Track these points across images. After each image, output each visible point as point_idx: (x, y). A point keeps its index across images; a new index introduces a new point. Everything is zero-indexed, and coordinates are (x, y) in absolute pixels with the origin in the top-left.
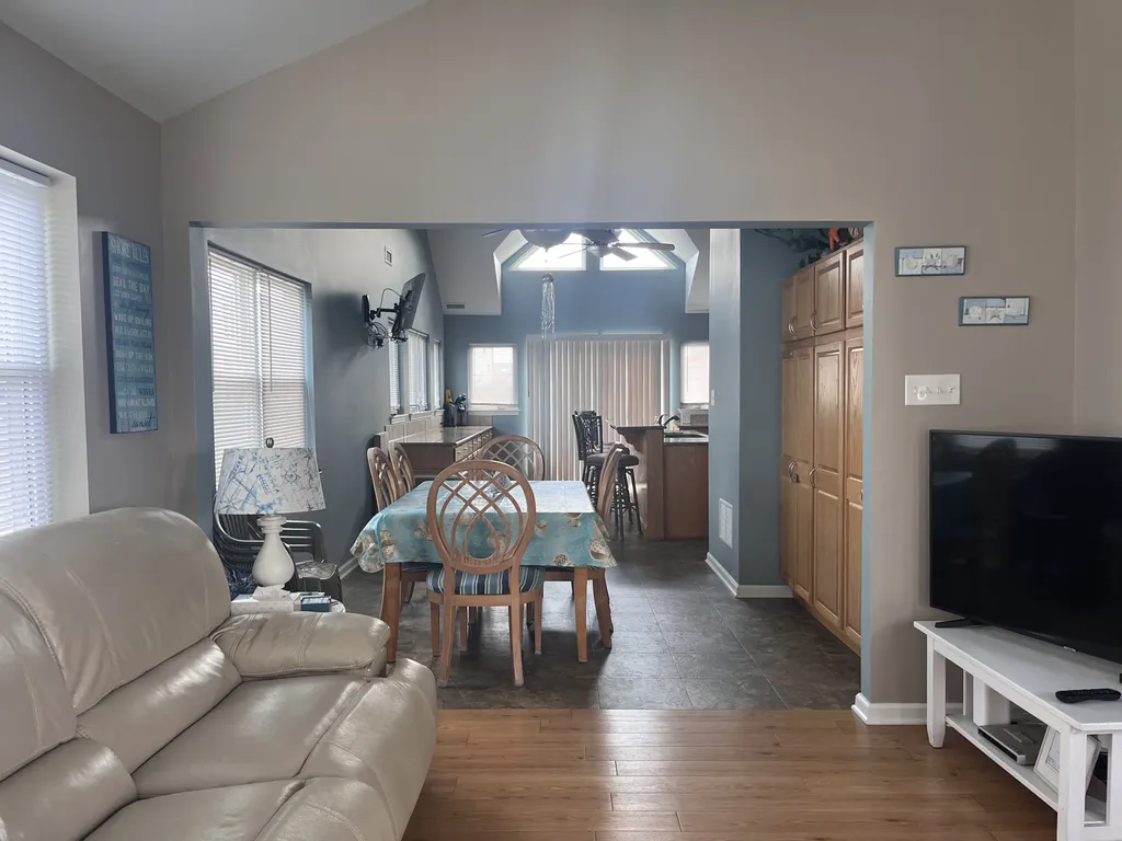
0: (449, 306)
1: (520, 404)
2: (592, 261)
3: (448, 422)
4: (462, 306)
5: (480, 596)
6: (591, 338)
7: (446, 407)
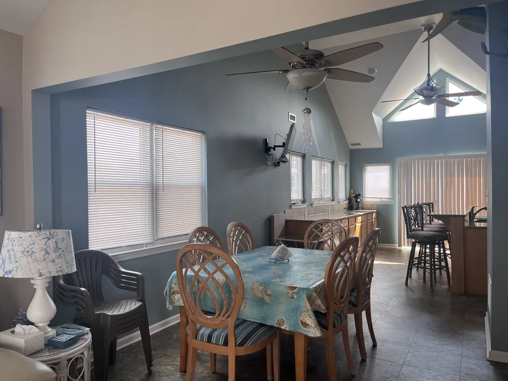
0: (352, 145)
1: (393, 198)
2: (441, 112)
3: (350, 207)
4: (359, 144)
5: (208, 344)
6: (438, 158)
7: (350, 200)
